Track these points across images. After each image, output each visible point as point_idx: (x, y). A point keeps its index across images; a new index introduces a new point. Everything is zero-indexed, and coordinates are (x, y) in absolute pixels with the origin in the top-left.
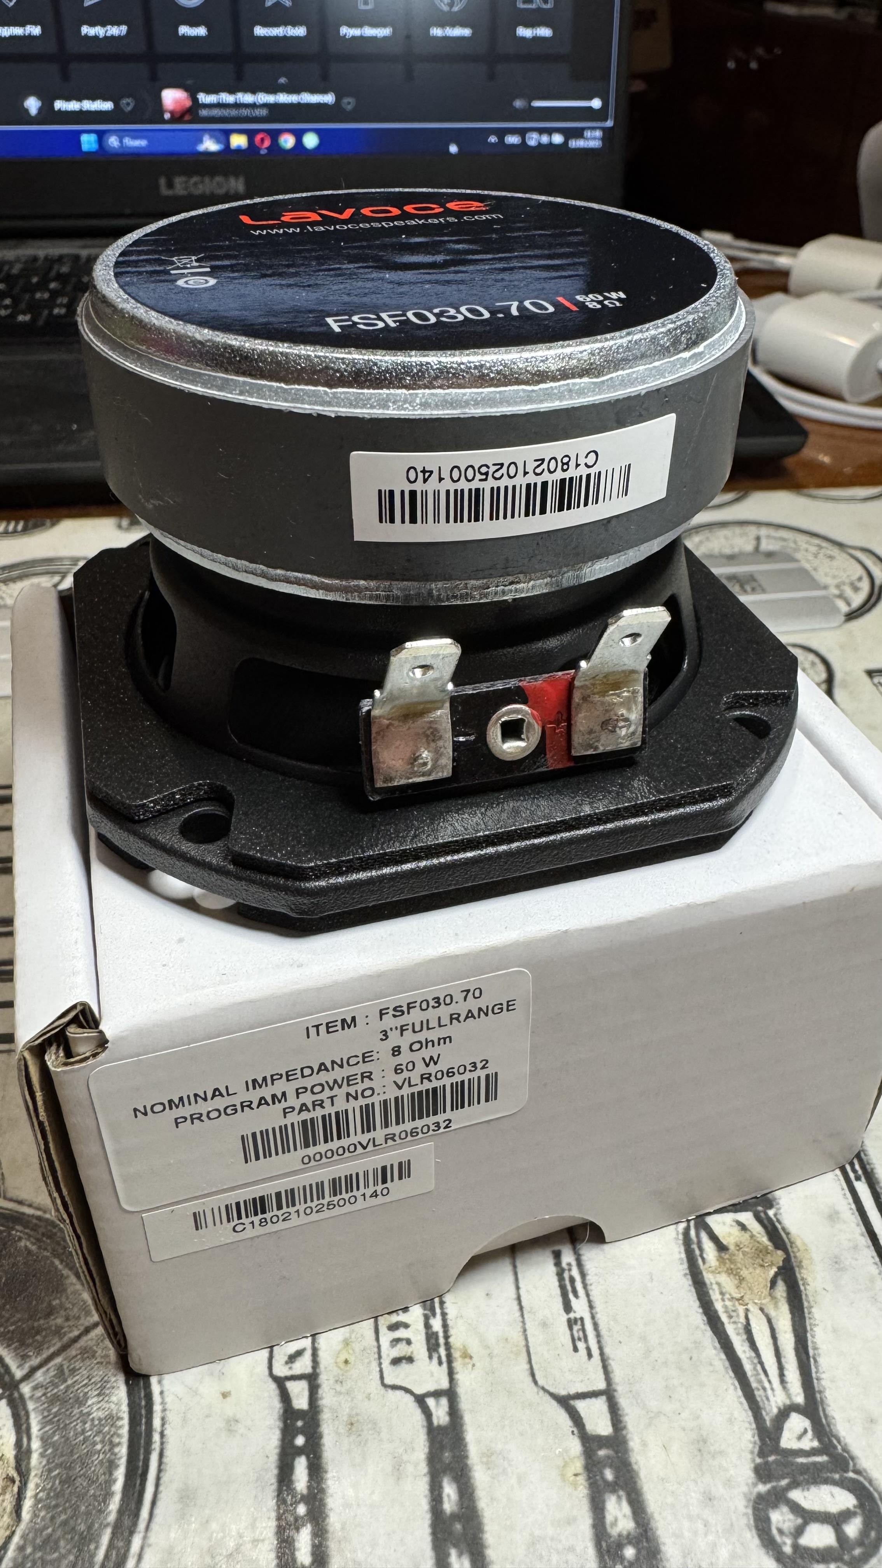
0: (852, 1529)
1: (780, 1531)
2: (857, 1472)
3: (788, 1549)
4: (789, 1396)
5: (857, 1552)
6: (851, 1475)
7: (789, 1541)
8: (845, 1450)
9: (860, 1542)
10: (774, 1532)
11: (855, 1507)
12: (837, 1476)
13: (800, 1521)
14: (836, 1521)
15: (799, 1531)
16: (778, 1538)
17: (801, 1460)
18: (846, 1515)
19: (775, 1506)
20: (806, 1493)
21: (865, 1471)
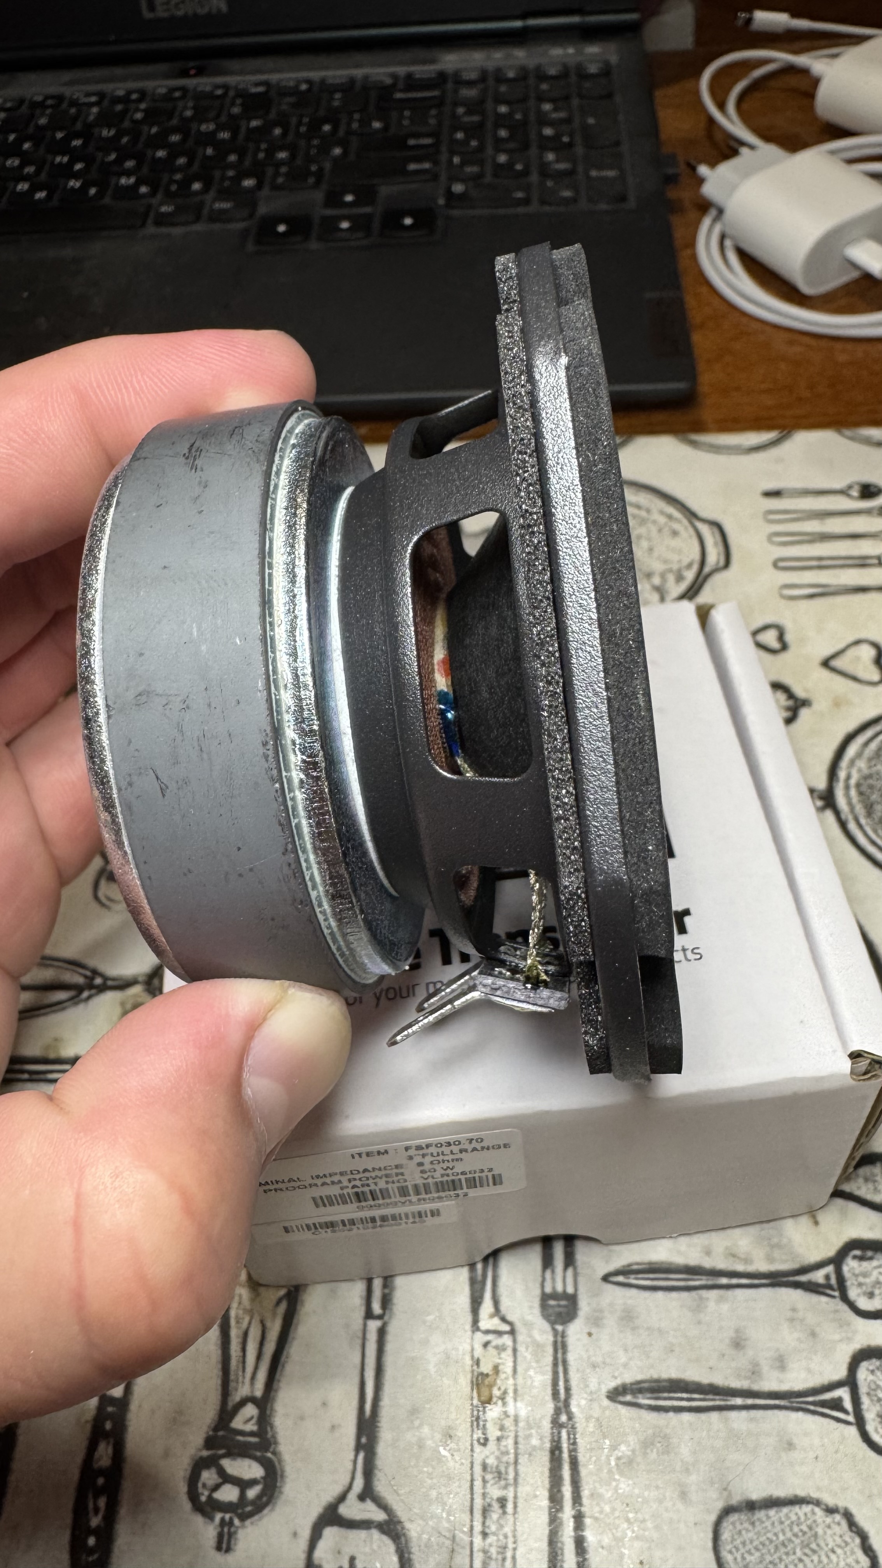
0: (252, 1493)
1: (204, 1485)
2: (274, 1453)
3: (203, 1499)
4: (252, 1392)
5: (249, 1509)
6: (269, 1455)
7: (206, 1493)
8: (274, 1437)
9: (253, 1502)
10: (200, 1485)
11: (262, 1478)
12: (258, 1454)
13: (220, 1480)
14: (243, 1484)
15: (216, 1487)
16: (200, 1490)
17: (240, 1438)
18: (253, 1482)
19: (208, 1467)
20: (233, 1462)
21: (280, 1453)
